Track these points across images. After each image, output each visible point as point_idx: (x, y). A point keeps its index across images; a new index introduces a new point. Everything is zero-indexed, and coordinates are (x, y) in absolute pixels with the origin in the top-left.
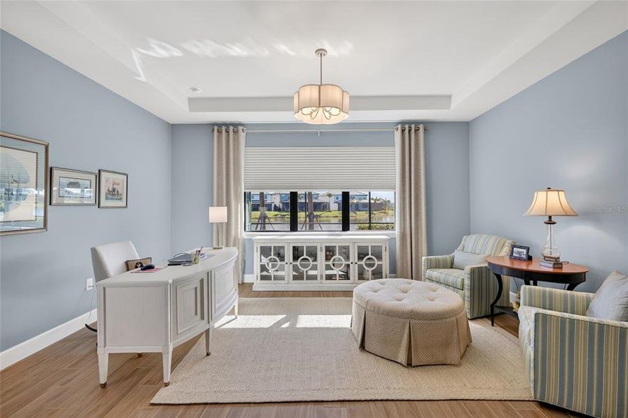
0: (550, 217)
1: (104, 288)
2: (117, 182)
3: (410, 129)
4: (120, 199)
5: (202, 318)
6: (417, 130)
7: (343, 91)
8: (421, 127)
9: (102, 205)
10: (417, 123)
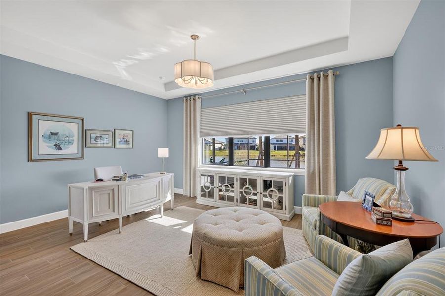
0: (400, 162)
1: (70, 188)
2: (126, 134)
3: (318, 76)
4: (129, 144)
5: (114, 211)
6: (326, 77)
7: (200, 62)
8: (330, 72)
9: (116, 147)
10: (326, 70)
